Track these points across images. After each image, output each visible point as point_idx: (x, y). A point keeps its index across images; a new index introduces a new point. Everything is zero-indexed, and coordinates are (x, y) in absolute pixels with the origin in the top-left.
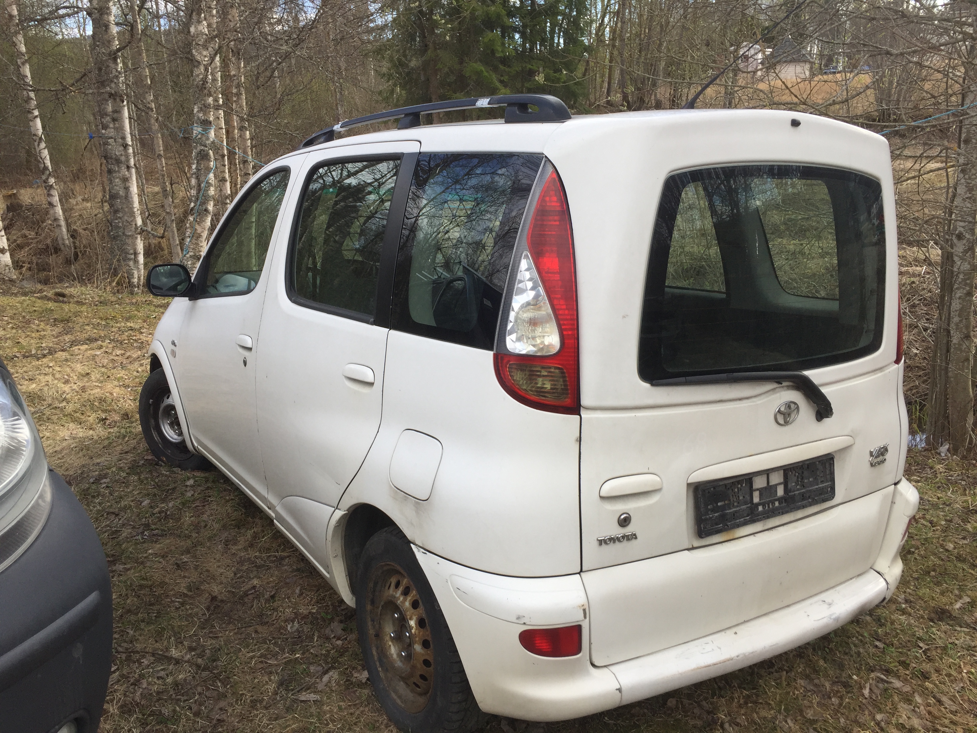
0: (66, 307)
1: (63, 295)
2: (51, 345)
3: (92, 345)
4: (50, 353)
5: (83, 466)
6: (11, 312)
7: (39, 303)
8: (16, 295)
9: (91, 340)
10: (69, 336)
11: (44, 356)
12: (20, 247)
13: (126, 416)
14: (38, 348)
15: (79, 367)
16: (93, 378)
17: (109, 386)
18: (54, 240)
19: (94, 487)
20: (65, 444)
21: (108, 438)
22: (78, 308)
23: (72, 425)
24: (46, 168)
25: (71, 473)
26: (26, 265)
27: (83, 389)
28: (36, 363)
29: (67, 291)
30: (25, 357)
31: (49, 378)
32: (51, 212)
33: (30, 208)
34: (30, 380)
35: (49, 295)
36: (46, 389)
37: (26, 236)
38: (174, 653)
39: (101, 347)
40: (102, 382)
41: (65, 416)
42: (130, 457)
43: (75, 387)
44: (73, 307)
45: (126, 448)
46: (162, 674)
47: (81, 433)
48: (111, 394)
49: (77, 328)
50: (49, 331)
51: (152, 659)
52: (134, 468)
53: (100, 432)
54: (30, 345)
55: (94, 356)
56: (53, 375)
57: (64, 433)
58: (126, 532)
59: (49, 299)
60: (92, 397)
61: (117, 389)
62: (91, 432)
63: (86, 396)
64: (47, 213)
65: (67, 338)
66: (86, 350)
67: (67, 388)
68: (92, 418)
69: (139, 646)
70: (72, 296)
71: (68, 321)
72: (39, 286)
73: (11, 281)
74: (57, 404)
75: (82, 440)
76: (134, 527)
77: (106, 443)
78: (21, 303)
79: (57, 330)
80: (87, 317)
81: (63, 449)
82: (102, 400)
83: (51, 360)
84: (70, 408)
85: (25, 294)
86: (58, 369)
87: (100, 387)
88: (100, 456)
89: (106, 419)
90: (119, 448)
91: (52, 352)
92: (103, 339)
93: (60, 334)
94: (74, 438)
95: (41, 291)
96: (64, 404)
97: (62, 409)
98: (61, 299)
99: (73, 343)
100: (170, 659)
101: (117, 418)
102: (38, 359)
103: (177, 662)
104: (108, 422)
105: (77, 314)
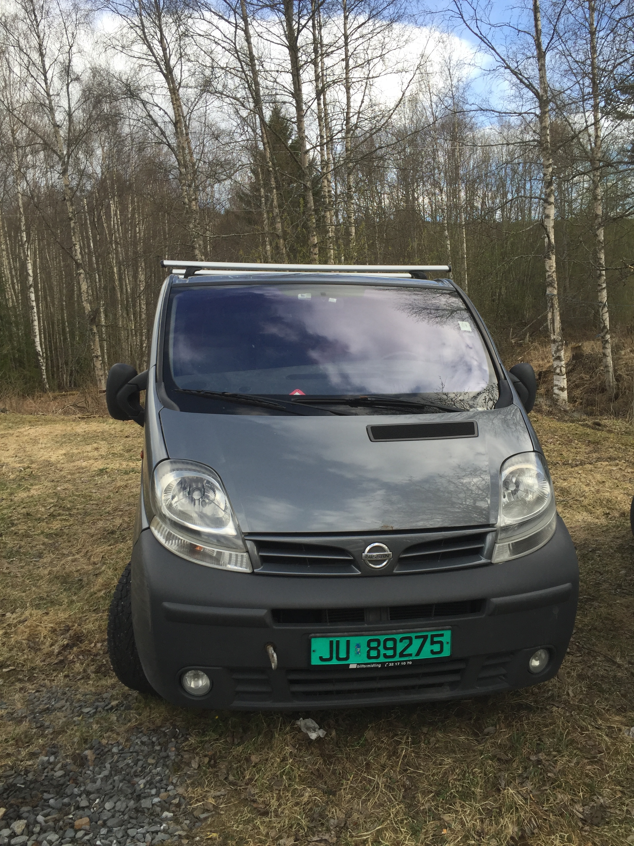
0: (599, 433)
1: (599, 425)
2: (583, 458)
3: (611, 463)
4: (581, 464)
5: (586, 539)
6: (560, 433)
7: (581, 428)
8: (566, 421)
9: (611, 459)
10: (597, 454)
11: (577, 465)
12: (577, 386)
13: (623, 514)
14: (573, 460)
15: (599, 477)
16: (607, 485)
17: (616, 492)
18: (603, 382)
19: (591, 554)
20: (578, 524)
21: (607, 526)
22: (607, 435)
23: (585, 513)
24: (605, 327)
25: (578, 542)
26: (579, 401)
27: (598, 491)
28: (570, 469)
29: (603, 422)
30: (564, 464)
31: (577, 481)
32: (604, 360)
33: (590, 357)
34: (564, 480)
35: (589, 423)
36: (573, 487)
37: (583, 379)
38: (618, 660)
39: (617, 465)
40: (611, 489)
41: (582, 506)
42: (619, 541)
43: (592, 489)
44: (604, 434)
45: (617, 535)
46: (607, 668)
47: (590, 519)
48: (617, 498)
49: (603, 449)
50: (584, 449)
51: (604, 659)
52: (620, 549)
53: (603, 521)
54: (569, 456)
55: (611, 471)
56: (580, 479)
57: (579, 517)
58: (605, 586)
59: (588, 426)
60: (602, 498)
61: (622, 495)
62: (597, 520)
63: (598, 496)
64: (601, 361)
65: (595, 455)
66: (607, 465)
67: (587, 489)
68: (599, 511)
69: (597, 649)
70: (605, 426)
71: (598, 443)
72: (584, 417)
73: (565, 411)
74: (578, 498)
75: (590, 524)
76: (611, 584)
77: (605, 529)
78: (569, 427)
79: (589, 449)
80: (612, 442)
81: (576, 527)
82: (609, 501)
83: (580, 469)
84: (586, 502)
85: (573, 422)
86: (584, 475)
87: (610, 492)
88: (598, 536)
89: (609, 514)
90: (612, 534)
91: (582, 463)
92: (620, 459)
93: (590, 452)
94: (585, 522)
95: (584, 420)
96: (583, 498)
97: (580, 502)
98: (597, 427)
99: (599, 459)
100: (615, 663)
101: (617, 515)
102: (572, 467)
103: (619, 666)
104: (610, 516)
105: (605, 439)
